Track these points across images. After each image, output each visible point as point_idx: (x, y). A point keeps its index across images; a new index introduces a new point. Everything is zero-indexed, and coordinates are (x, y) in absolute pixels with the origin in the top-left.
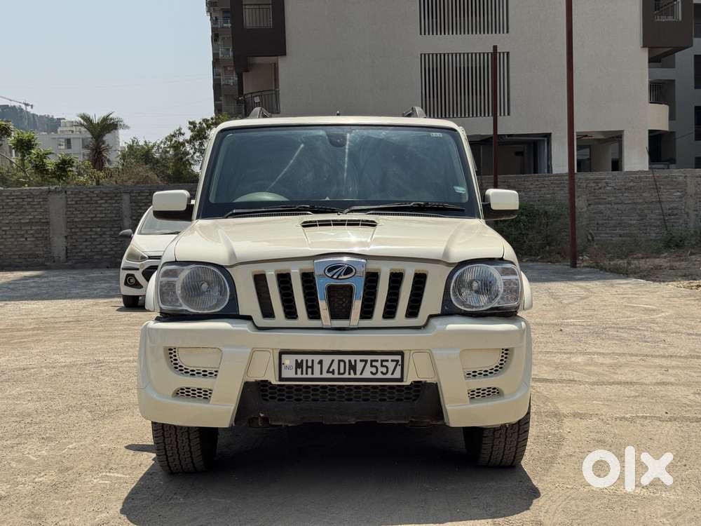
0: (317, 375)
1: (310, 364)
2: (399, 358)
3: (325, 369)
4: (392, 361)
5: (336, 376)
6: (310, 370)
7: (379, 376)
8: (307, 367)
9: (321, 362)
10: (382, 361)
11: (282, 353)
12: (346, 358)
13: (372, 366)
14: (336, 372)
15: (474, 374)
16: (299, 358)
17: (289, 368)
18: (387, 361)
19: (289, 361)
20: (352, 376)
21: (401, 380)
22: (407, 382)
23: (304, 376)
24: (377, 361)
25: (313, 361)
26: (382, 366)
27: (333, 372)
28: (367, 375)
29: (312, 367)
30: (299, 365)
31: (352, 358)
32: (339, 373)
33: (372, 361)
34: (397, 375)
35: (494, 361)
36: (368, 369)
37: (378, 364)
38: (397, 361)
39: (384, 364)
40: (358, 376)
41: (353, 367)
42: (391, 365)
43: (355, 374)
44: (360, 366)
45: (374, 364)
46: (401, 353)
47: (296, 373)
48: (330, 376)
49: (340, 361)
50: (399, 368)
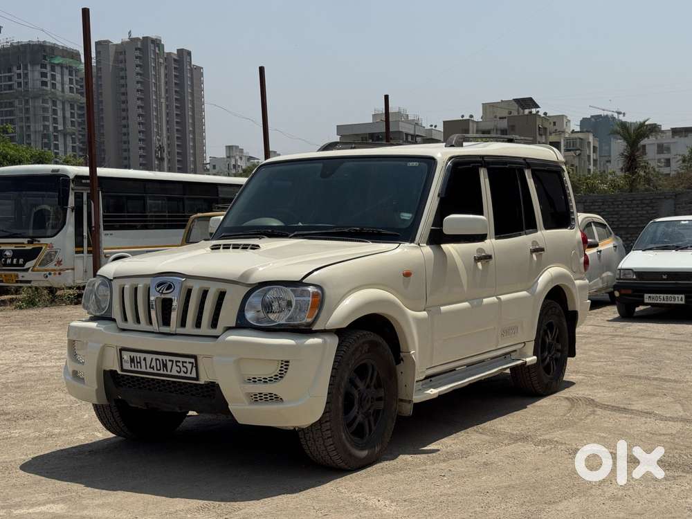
0: (144, 369)
1: (138, 360)
2: (193, 360)
3: (148, 366)
4: (190, 363)
5: (155, 371)
6: (139, 365)
7: (182, 374)
8: (137, 363)
9: (145, 359)
10: (183, 362)
11: (122, 349)
12: (160, 357)
13: (177, 366)
14: (155, 368)
15: (255, 381)
16: (133, 354)
17: (126, 362)
18: (186, 362)
19: (126, 356)
20: (165, 372)
21: (197, 379)
22: (202, 382)
23: (136, 369)
24: (179, 362)
25: (140, 358)
26: (183, 366)
27: (153, 368)
28: (174, 373)
29: (140, 363)
30: (132, 360)
31: (164, 358)
32: (157, 370)
33: (176, 362)
34: (194, 375)
35: (273, 370)
36: (175, 368)
37: (180, 364)
38: (192, 363)
39: (185, 364)
40: (169, 373)
41: (165, 366)
42: (189, 366)
43: (167, 371)
44: (169, 364)
45: (178, 364)
46: (195, 357)
47: (131, 367)
48: (151, 371)
49: (156, 359)
50: (194, 369)
